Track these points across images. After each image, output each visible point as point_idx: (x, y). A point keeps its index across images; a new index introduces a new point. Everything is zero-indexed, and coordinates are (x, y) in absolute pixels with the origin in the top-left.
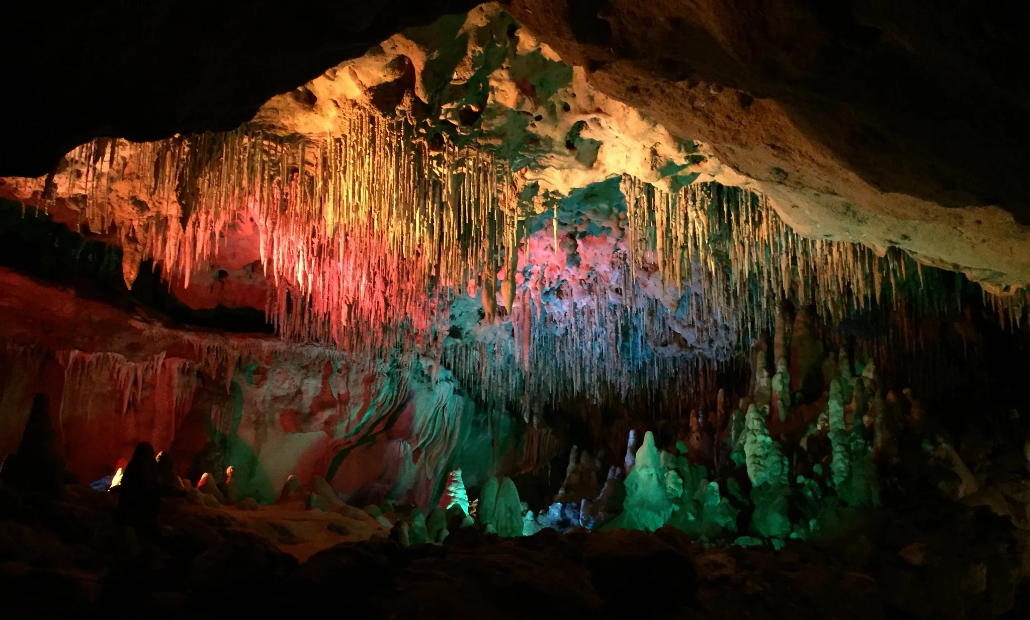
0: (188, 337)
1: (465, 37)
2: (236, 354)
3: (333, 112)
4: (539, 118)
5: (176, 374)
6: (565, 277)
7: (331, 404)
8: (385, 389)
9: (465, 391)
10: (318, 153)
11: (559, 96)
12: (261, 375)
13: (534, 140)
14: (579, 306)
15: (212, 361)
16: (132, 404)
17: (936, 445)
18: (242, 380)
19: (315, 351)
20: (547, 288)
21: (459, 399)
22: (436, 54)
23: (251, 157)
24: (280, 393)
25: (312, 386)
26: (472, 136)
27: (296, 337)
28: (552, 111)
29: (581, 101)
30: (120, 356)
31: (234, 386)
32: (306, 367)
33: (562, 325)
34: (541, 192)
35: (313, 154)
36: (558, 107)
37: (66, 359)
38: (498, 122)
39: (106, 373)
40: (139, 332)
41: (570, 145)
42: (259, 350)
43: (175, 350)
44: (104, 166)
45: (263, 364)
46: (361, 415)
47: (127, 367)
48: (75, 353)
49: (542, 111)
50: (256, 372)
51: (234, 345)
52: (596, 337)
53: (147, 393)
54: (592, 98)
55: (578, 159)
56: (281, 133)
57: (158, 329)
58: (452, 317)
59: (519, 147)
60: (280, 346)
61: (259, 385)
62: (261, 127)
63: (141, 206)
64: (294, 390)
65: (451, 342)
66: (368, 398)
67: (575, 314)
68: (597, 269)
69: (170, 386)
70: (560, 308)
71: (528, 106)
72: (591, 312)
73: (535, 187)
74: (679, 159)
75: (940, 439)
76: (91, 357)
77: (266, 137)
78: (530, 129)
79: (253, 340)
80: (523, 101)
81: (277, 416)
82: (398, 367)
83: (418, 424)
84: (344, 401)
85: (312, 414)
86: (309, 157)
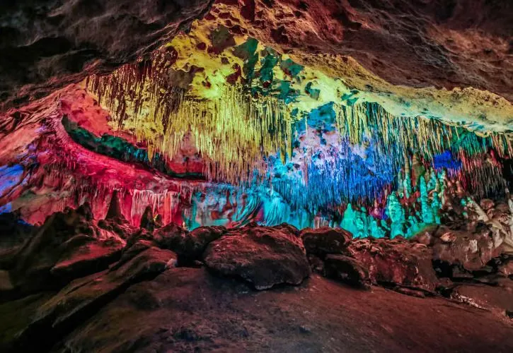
0: (175, 183)
1: (257, 54)
2: (193, 189)
3: (217, 88)
4: (294, 83)
5: (171, 197)
6: (321, 149)
7: (230, 208)
8: (252, 201)
9: (285, 201)
10: (213, 105)
11: (300, 74)
12: (203, 197)
13: (293, 91)
14: (328, 162)
15: (184, 191)
16: (156, 210)
17: (467, 202)
18: (195, 199)
19: (223, 186)
20: (314, 155)
21: (283, 205)
22: (247, 61)
23: (189, 108)
24: (211, 204)
25: (223, 201)
26: (269, 91)
27: (214, 181)
28: (298, 79)
29: (309, 75)
30: (151, 191)
31: (192, 201)
32: (220, 193)
33: (321, 170)
34: (299, 111)
35: (211, 105)
36: (301, 78)
37: (133, 193)
38: (278, 85)
39: (147, 198)
40: (157, 182)
41: (307, 92)
42: (201, 186)
43: (171, 188)
44: (140, 117)
45: (203, 193)
46: (242, 212)
47: (154, 195)
48: (136, 191)
49: (294, 80)
50: (201, 196)
51: (192, 185)
52: (336, 173)
53: (162, 205)
54: (313, 74)
55: (311, 96)
56: (199, 98)
57: (164, 180)
58: (276, 169)
59: (287, 95)
60: (209, 184)
61: (202, 201)
62: (192, 97)
63: (154, 131)
64: (215, 203)
65: (276, 180)
66: (244, 204)
67: (327, 165)
68: (333, 145)
69: (169, 202)
70: (320, 162)
71: (288, 78)
72: (333, 163)
73: (297, 110)
74: (348, 92)
75: (469, 199)
76: (141, 192)
77: (194, 100)
78: (290, 87)
79: (198, 183)
80: (286, 77)
81: (210, 214)
82: (257, 191)
83: (266, 215)
84: (235, 206)
85: (223, 212)
86: (210, 106)
